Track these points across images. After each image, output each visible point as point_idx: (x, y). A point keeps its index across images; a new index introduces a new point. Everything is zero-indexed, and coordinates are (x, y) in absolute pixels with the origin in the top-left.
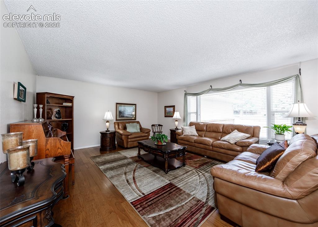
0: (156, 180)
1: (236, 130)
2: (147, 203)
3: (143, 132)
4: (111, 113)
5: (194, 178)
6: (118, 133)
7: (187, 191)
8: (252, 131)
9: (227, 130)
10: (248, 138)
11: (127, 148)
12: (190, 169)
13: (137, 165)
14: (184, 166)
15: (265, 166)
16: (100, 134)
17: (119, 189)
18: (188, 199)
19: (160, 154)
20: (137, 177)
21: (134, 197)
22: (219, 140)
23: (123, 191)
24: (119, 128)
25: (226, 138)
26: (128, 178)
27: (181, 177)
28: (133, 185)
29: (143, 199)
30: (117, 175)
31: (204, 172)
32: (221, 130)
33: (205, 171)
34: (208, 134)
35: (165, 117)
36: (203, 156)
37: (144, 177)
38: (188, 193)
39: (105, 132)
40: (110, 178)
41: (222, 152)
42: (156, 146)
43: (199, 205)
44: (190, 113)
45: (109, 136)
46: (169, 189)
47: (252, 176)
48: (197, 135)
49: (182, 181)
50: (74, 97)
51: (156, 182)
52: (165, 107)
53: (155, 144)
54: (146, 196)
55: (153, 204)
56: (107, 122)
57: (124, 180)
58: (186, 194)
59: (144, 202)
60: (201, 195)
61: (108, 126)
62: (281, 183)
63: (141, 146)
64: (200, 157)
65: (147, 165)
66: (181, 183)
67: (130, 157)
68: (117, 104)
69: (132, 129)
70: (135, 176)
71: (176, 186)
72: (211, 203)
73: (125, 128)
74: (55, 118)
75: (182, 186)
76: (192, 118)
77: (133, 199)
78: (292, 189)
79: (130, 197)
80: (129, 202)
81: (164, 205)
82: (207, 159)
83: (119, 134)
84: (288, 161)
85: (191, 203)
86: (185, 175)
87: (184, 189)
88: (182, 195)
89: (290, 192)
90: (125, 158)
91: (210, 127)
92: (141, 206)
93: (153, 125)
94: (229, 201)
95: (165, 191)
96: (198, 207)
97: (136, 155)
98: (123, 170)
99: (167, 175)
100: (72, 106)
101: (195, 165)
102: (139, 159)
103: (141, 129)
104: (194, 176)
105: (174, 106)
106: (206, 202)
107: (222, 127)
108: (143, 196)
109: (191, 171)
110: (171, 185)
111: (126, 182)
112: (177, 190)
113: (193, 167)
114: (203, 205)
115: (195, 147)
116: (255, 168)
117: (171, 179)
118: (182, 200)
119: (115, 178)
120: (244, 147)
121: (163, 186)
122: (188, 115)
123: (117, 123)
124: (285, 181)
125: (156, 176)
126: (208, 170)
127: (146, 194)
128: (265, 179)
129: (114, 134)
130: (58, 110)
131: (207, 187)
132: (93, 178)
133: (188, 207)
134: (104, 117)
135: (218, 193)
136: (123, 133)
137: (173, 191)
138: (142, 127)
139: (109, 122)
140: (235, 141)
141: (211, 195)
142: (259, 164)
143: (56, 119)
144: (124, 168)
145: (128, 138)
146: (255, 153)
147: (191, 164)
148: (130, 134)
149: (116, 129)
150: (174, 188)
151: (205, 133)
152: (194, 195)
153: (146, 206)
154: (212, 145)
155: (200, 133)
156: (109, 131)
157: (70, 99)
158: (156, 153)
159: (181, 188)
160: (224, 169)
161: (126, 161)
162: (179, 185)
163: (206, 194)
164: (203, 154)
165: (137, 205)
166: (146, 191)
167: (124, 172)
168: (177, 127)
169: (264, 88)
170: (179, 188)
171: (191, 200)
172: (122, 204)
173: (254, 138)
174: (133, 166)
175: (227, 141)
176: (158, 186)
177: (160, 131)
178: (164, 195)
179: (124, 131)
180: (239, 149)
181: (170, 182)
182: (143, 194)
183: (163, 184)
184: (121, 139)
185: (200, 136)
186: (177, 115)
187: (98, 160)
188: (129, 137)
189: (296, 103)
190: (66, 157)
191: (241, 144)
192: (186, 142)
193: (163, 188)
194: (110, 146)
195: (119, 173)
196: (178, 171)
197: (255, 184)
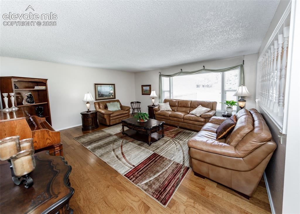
0: (142, 153)
1: (200, 106)
2: (138, 173)
3: (124, 110)
4: (91, 94)
5: (172, 146)
6: (100, 112)
7: (168, 158)
8: (211, 106)
9: (194, 105)
10: (208, 112)
11: (110, 126)
12: (168, 139)
13: (123, 141)
14: (163, 137)
15: (222, 135)
16: (81, 115)
17: (111, 166)
18: (170, 164)
19: (143, 130)
20: (125, 152)
21: (127, 170)
22: (188, 113)
23: (115, 166)
24: (100, 108)
25: (194, 112)
26: (117, 154)
27: (162, 147)
28: (123, 160)
29: (134, 171)
30: (106, 153)
31: (178, 141)
32: (190, 106)
33: (180, 139)
34: (179, 109)
35: (142, 94)
36: (176, 127)
37: (131, 151)
38: (169, 159)
39: (86, 113)
40: (100, 157)
41: (191, 123)
42: (139, 123)
43: (178, 167)
44: (164, 92)
45: (90, 116)
46: (154, 159)
47: (216, 145)
48: (171, 110)
49: (163, 150)
50: (47, 80)
51: (142, 154)
52: (142, 86)
53: (138, 122)
54: (136, 167)
55: (143, 173)
56: (87, 103)
57: (113, 157)
58: (168, 161)
59: (135, 172)
60: (179, 159)
61: (89, 107)
62: (234, 149)
63: (124, 124)
64: (174, 128)
65: (132, 139)
66: (163, 152)
67: (114, 134)
68: (95, 84)
69: (113, 108)
70: (123, 151)
71: (159, 155)
72: (187, 164)
73: (106, 107)
74: (27, 103)
75: (164, 154)
76: (166, 96)
77: (126, 172)
78: (240, 152)
79: (123, 170)
80: (123, 175)
81: (152, 172)
82: (180, 129)
83: (101, 114)
84: (238, 133)
85: (172, 167)
86: (165, 145)
87: (165, 157)
88: (165, 162)
89: (239, 154)
90: (110, 135)
91: (181, 103)
92: (134, 177)
93: (132, 103)
94: (200, 162)
95: (151, 161)
96: (178, 169)
97: (120, 132)
98: (110, 148)
99: (151, 147)
100: (46, 89)
101: (171, 136)
102: (123, 135)
103: (121, 107)
104: (172, 144)
105: (150, 86)
106: (183, 164)
107: (190, 103)
108: (134, 167)
109: (169, 140)
110: (155, 155)
111: (116, 157)
112: (161, 158)
113: (170, 137)
114: (181, 167)
115: (170, 120)
116: (215, 136)
117: (154, 150)
118: (166, 165)
119: (105, 156)
120: (207, 119)
121: (149, 157)
122: (163, 93)
123: (97, 103)
124: (236, 147)
125: (141, 149)
126: (181, 138)
127: (136, 166)
128: (224, 147)
129: (95, 114)
130: (30, 95)
131: (182, 152)
132: (82, 158)
133: (170, 170)
134: (84, 99)
135: (193, 158)
136: (105, 112)
137: (158, 160)
138: (122, 105)
139: (89, 103)
140: (200, 114)
141: (185, 158)
142: (218, 133)
143: (29, 104)
144: (112, 145)
145: (110, 117)
146: (215, 123)
147: (168, 134)
148: (112, 113)
149: (97, 109)
150: (158, 157)
151: (177, 109)
152: (174, 160)
153: (138, 175)
154: (183, 118)
155: (173, 108)
156: (90, 111)
157: (43, 82)
158: (140, 130)
159: (163, 156)
160: (197, 141)
161: (111, 139)
162: (161, 154)
163: (182, 158)
164: (176, 125)
165: (130, 176)
166: (135, 163)
167: (112, 149)
168: (153, 104)
169: (220, 73)
170: (162, 156)
171: (172, 164)
172: (117, 178)
173: (213, 111)
174: (120, 142)
175: (195, 114)
176: (145, 157)
177: (138, 107)
178: (151, 164)
179: (105, 110)
180: (203, 120)
181: (154, 152)
182: (134, 166)
183: (148, 155)
184: (104, 118)
185: (173, 110)
186: (153, 94)
187: (84, 140)
188: (111, 115)
189: (241, 86)
190: (55, 146)
191: (205, 117)
192: (163, 117)
193: (149, 159)
194: (93, 125)
195: (108, 150)
196: (159, 142)
197: (218, 150)
